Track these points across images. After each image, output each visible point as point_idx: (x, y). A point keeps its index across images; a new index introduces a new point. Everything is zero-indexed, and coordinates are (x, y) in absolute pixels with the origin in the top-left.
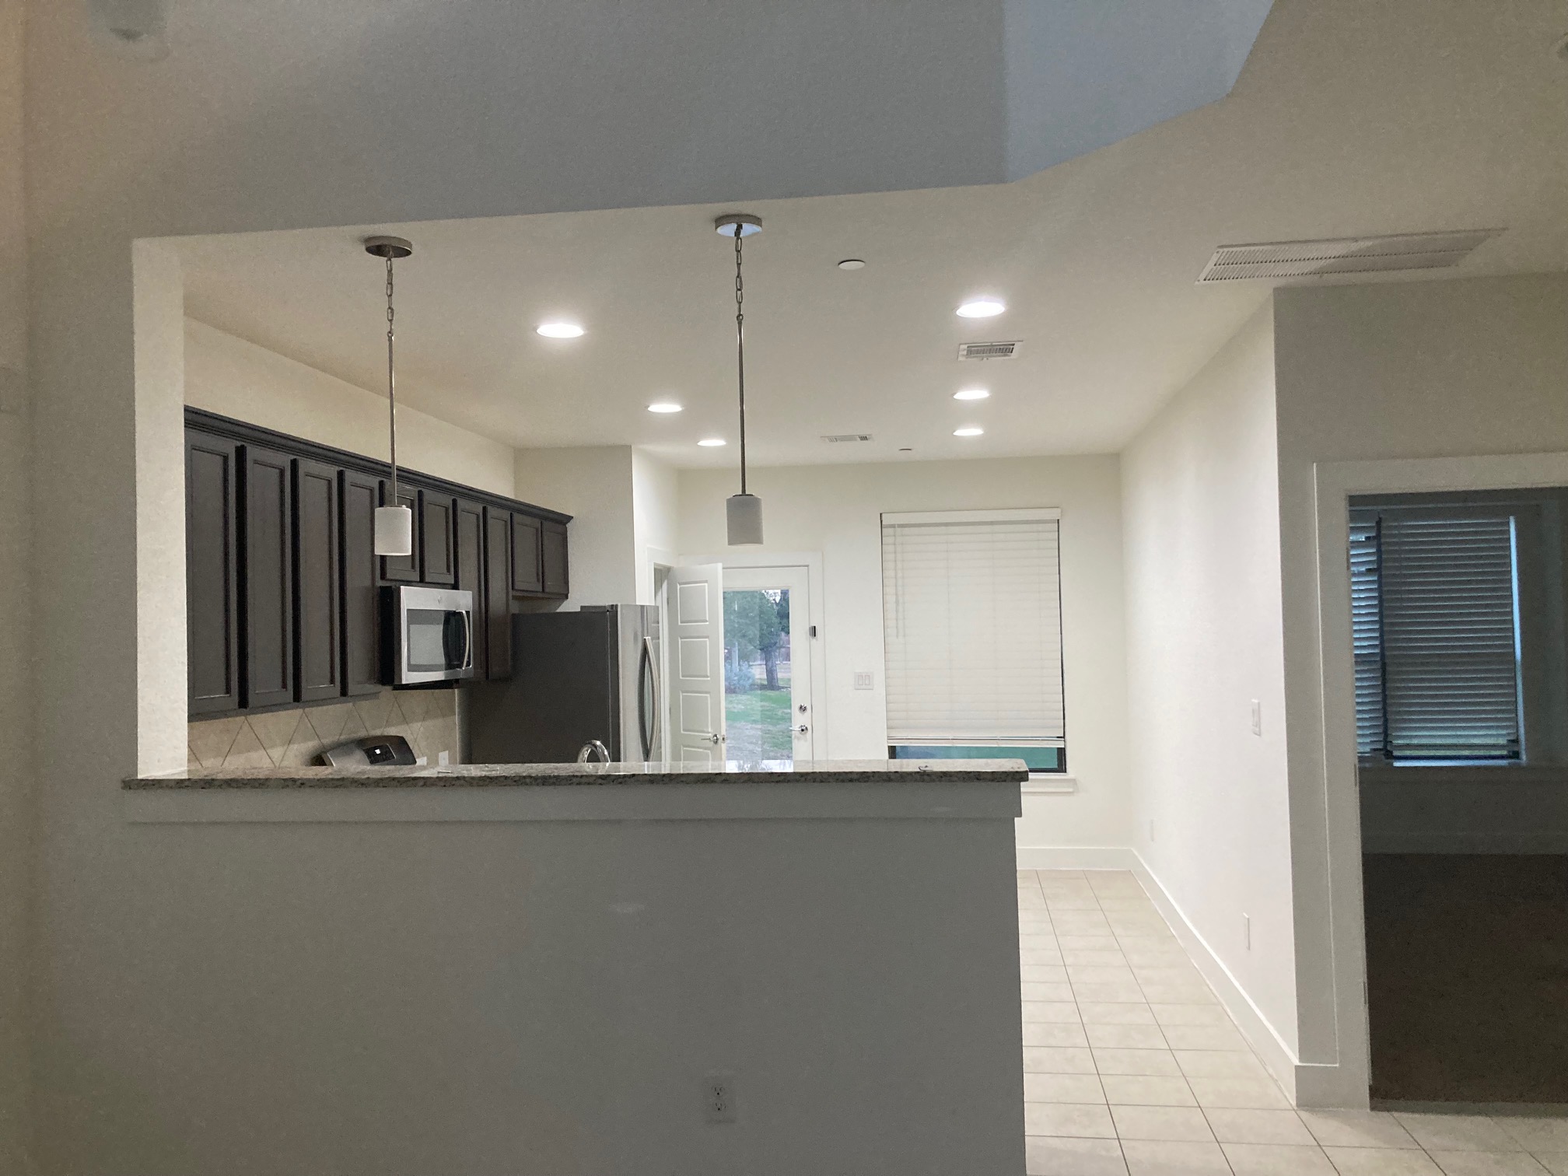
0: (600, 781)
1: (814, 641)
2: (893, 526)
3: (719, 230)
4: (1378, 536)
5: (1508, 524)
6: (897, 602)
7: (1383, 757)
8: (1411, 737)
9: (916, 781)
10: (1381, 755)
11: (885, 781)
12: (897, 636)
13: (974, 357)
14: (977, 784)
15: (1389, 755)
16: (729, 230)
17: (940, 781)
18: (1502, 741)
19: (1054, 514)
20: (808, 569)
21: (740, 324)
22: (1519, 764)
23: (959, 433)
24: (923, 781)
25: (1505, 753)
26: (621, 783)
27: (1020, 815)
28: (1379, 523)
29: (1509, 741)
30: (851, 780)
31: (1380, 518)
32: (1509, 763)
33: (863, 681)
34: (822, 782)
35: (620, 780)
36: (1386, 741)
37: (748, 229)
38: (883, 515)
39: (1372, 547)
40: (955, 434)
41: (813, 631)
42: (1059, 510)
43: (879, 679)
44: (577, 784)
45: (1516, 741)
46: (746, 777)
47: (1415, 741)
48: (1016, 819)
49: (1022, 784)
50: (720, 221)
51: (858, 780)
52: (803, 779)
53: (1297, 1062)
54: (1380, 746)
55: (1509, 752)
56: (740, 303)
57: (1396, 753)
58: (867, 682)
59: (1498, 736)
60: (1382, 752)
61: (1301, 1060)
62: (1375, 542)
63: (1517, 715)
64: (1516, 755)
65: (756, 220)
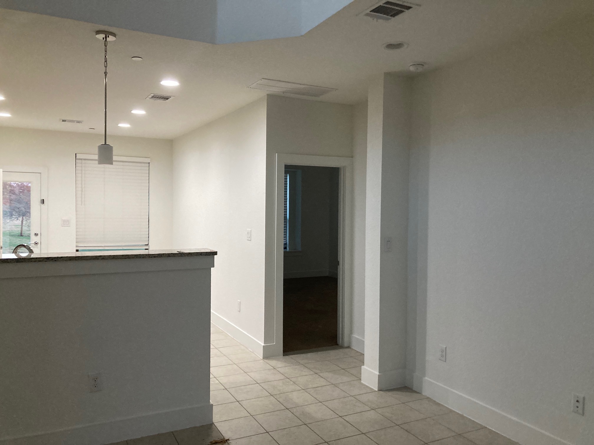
0: (45, 260)
1: (42, 205)
2: (81, 159)
3: (97, 36)
5: (287, 176)
6: (82, 191)
9: (179, 256)
11: (168, 257)
12: (81, 205)
13: (153, 99)
14: (201, 256)
16: (101, 36)
17: (188, 256)
19: (148, 160)
20: (41, 175)
21: (106, 75)
23: (120, 125)
24: (182, 256)
26: (56, 261)
27: (213, 267)
30: (154, 257)
33: (66, 223)
34: (143, 258)
35: (55, 259)
37: (111, 38)
38: (77, 154)
40: (118, 125)
41: (43, 202)
42: (150, 159)
43: (73, 222)
44: (34, 261)
45: (286, 244)
46: (112, 257)
48: (212, 268)
49: (215, 256)
50: (98, 32)
51: (157, 257)
52: (136, 257)
53: (263, 345)
56: (106, 67)
58: (68, 223)
61: (264, 344)
64: (286, 248)
65: (114, 35)
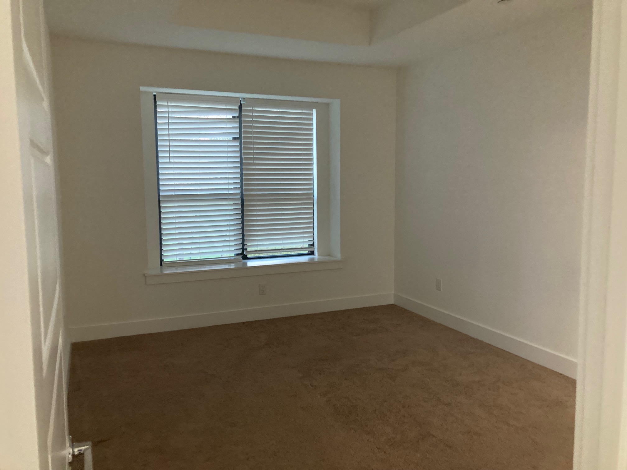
4: (240, 117)
5: (312, 114)
7: (241, 258)
8: (257, 245)
10: (240, 258)
15: (245, 257)
18: (307, 246)
22: (313, 259)
25: (307, 252)
28: (240, 107)
29: (309, 245)
31: (241, 104)
32: (309, 259)
36: (243, 249)
39: (236, 122)
45: (312, 245)
47: (259, 248)
54: (240, 252)
55: (309, 251)
57: (249, 256)
59: (304, 242)
60: (241, 256)
62: (238, 120)
63: (314, 230)
64: (312, 253)
